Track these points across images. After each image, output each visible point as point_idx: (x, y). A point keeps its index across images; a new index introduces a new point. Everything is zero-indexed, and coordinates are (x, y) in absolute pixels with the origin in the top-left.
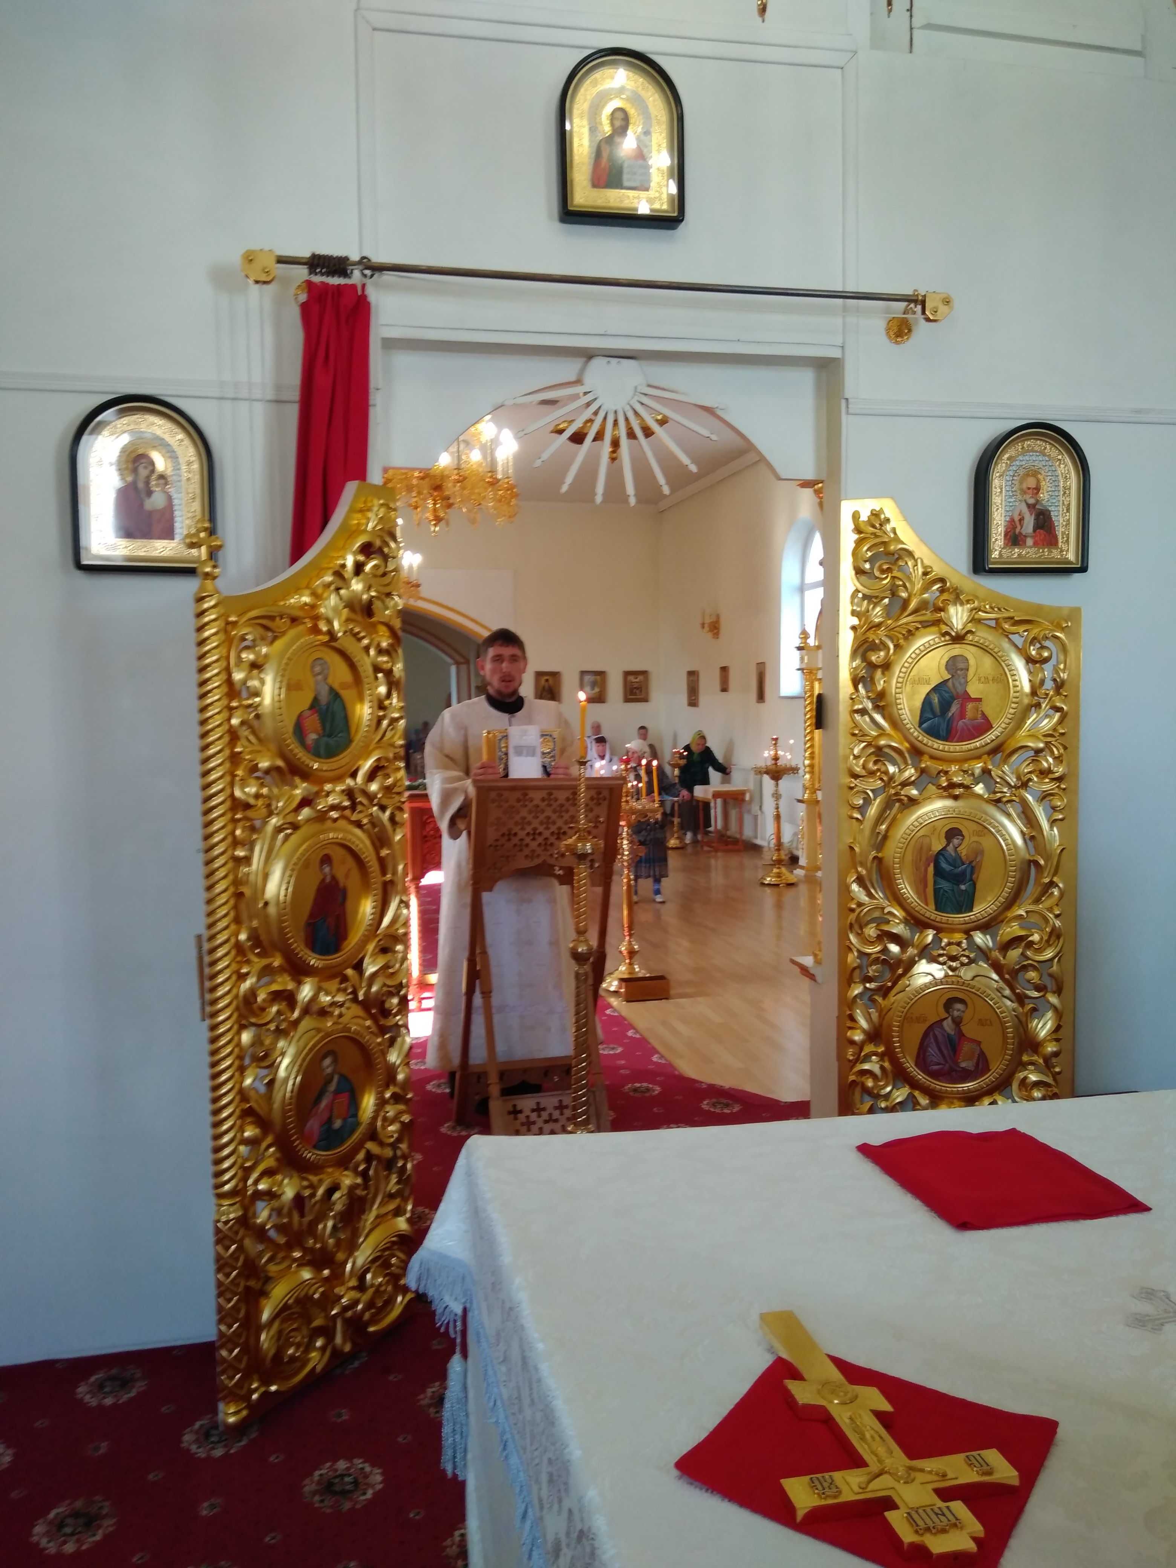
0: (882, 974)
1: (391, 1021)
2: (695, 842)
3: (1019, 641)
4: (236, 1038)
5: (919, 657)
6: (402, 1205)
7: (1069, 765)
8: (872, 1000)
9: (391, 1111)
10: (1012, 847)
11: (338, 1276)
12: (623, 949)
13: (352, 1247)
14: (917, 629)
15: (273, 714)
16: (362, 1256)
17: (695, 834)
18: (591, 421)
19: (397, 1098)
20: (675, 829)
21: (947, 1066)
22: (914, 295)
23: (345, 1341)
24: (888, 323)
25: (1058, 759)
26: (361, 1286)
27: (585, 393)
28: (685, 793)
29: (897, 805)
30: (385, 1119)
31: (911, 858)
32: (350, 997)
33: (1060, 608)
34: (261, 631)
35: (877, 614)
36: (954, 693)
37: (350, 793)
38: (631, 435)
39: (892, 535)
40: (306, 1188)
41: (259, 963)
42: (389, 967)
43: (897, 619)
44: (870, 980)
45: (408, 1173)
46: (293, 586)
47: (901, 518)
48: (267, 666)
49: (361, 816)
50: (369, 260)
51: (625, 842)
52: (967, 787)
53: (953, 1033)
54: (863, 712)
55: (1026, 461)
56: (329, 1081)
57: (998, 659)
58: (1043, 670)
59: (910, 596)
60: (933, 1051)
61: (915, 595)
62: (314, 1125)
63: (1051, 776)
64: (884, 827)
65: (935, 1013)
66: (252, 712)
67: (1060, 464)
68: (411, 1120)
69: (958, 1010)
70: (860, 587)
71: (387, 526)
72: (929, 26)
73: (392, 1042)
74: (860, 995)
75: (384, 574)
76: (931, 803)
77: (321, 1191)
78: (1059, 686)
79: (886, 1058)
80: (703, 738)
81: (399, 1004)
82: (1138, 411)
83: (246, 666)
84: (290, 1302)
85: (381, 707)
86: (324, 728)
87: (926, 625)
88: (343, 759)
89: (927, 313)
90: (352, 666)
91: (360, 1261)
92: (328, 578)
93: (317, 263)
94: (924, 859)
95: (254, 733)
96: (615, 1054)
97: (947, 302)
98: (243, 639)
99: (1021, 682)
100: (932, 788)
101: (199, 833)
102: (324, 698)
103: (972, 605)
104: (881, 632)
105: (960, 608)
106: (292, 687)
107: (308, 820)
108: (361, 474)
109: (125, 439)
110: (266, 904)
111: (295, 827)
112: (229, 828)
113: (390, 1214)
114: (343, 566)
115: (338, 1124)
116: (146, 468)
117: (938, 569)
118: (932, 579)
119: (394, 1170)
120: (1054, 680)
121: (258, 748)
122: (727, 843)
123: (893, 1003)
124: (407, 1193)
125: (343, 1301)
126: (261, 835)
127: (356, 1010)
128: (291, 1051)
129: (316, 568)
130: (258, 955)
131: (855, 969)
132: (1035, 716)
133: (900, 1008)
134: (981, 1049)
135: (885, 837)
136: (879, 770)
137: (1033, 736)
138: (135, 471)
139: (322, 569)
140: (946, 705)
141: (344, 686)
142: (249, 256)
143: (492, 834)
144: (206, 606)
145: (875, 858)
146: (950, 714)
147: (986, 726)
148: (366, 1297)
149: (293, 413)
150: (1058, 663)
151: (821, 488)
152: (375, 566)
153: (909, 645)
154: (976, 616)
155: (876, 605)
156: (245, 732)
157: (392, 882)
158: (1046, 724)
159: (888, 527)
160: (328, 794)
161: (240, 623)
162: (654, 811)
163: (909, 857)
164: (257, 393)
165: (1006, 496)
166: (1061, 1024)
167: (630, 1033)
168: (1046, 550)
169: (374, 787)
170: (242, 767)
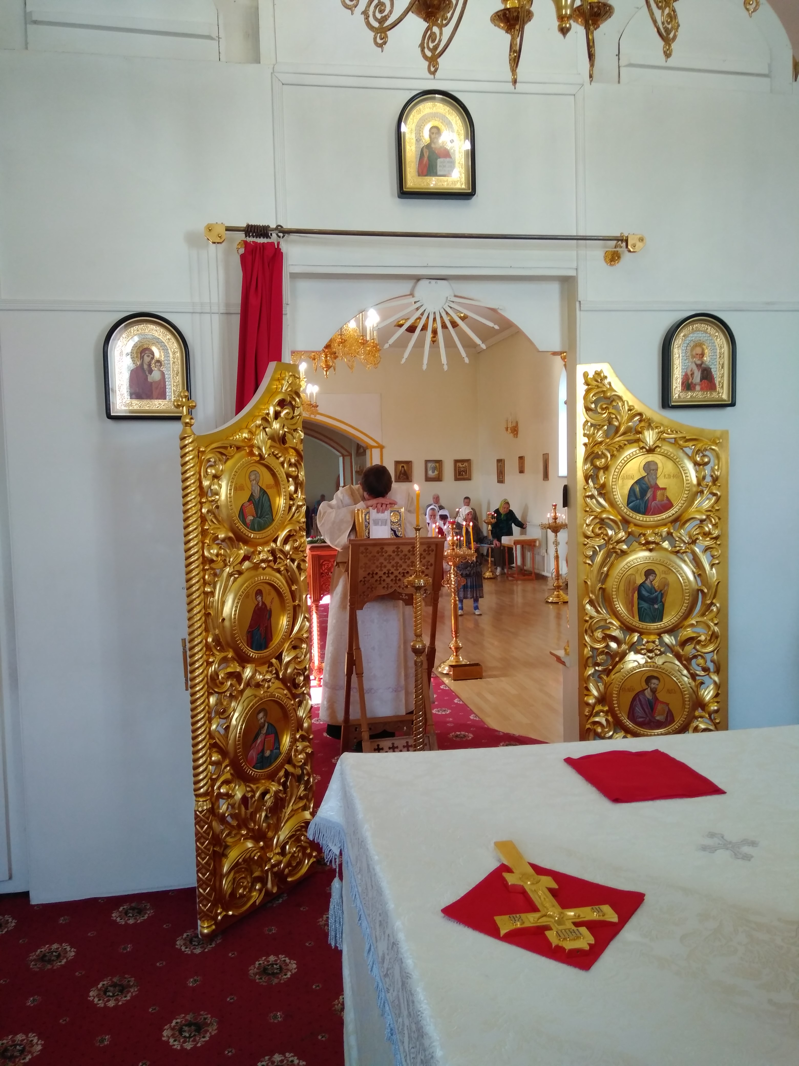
0: (606, 660)
1: (299, 691)
2: (502, 574)
3: (689, 452)
4: (207, 700)
5: (627, 462)
6: (308, 803)
7: (721, 530)
8: (600, 677)
9: (300, 746)
10: (686, 581)
11: (268, 846)
12: (452, 646)
13: (277, 828)
14: (625, 445)
15: (227, 506)
16: (283, 834)
17: (503, 569)
18: (419, 318)
19: (303, 738)
20: (489, 565)
21: (648, 718)
22: (621, 236)
23: (273, 886)
24: (605, 253)
25: (715, 526)
26: (283, 853)
27: (415, 303)
28: (496, 542)
29: (614, 555)
30: (296, 751)
31: (623, 589)
32: (275, 676)
33: (715, 431)
34: (219, 455)
35: (600, 436)
36: (649, 485)
37: (273, 552)
38: (444, 326)
39: (608, 386)
40: (249, 792)
41: (219, 655)
42: (298, 658)
43: (613, 439)
44: (598, 665)
45: (311, 784)
46: (238, 428)
47: (614, 375)
48: (223, 476)
49: (280, 565)
50: (282, 227)
51: (452, 576)
52: (657, 544)
53: (651, 698)
54: (592, 497)
55: (695, 337)
56: (262, 727)
57: (676, 463)
58: (705, 470)
59: (620, 424)
60: (638, 709)
61: (623, 423)
62: (253, 754)
63: (711, 536)
64: (606, 569)
65: (641, 685)
66: (215, 504)
67: (717, 338)
68: (312, 752)
69: (654, 684)
70: (589, 419)
71: (294, 389)
72: (631, 65)
73: (300, 703)
74: (593, 675)
75: (293, 418)
76: (635, 554)
77: (258, 794)
78: (715, 480)
79: (609, 714)
80: (508, 503)
81: (304, 680)
82: (768, 303)
83: (210, 477)
84: (240, 861)
85: (291, 498)
86: (257, 514)
87: (631, 442)
88: (268, 532)
89: (629, 247)
90: (274, 474)
91: (282, 838)
92: (259, 422)
93: (251, 230)
94: (631, 589)
95: (215, 517)
96: (446, 714)
97: (641, 240)
98: (209, 461)
99: (691, 477)
100: (635, 544)
101: (184, 577)
102: (257, 494)
103: (659, 430)
104: (603, 447)
105: (651, 432)
106: (237, 488)
107: (248, 569)
108: (278, 357)
109: (136, 339)
110: (223, 620)
111: (240, 573)
112: (202, 574)
113: (301, 809)
114: (268, 414)
115: (268, 753)
116: (148, 356)
117: (638, 407)
118: (634, 414)
119: (302, 782)
120: (712, 476)
121: (219, 526)
122: (524, 575)
123: (613, 679)
124: (310, 796)
125: (272, 861)
126: (220, 579)
127: (278, 684)
128: (239, 709)
129: (252, 416)
130: (218, 651)
131: (589, 658)
132: (700, 499)
133: (617, 683)
134: (669, 708)
135: (607, 575)
136: (602, 533)
137: (699, 512)
138: (142, 358)
139: (255, 416)
140: (644, 492)
141: (269, 487)
142: (209, 227)
143: (362, 574)
144: (187, 442)
145: (600, 588)
146: (647, 498)
147: (668, 505)
148: (285, 860)
149: (236, 320)
150: (715, 466)
151: (565, 356)
152: (287, 413)
153: (620, 455)
154: (662, 437)
155: (598, 430)
156: (210, 517)
157: (299, 605)
158: (707, 504)
159: (606, 382)
160: (260, 553)
161: (207, 452)
162: (472, 555)
163: (622, 588)
164: (215, 309)
165: (682, 359)
166: (719, 692)
167: (456, 701)
168: (709, 392)
169: (287, 548)
170: (209, 538)
